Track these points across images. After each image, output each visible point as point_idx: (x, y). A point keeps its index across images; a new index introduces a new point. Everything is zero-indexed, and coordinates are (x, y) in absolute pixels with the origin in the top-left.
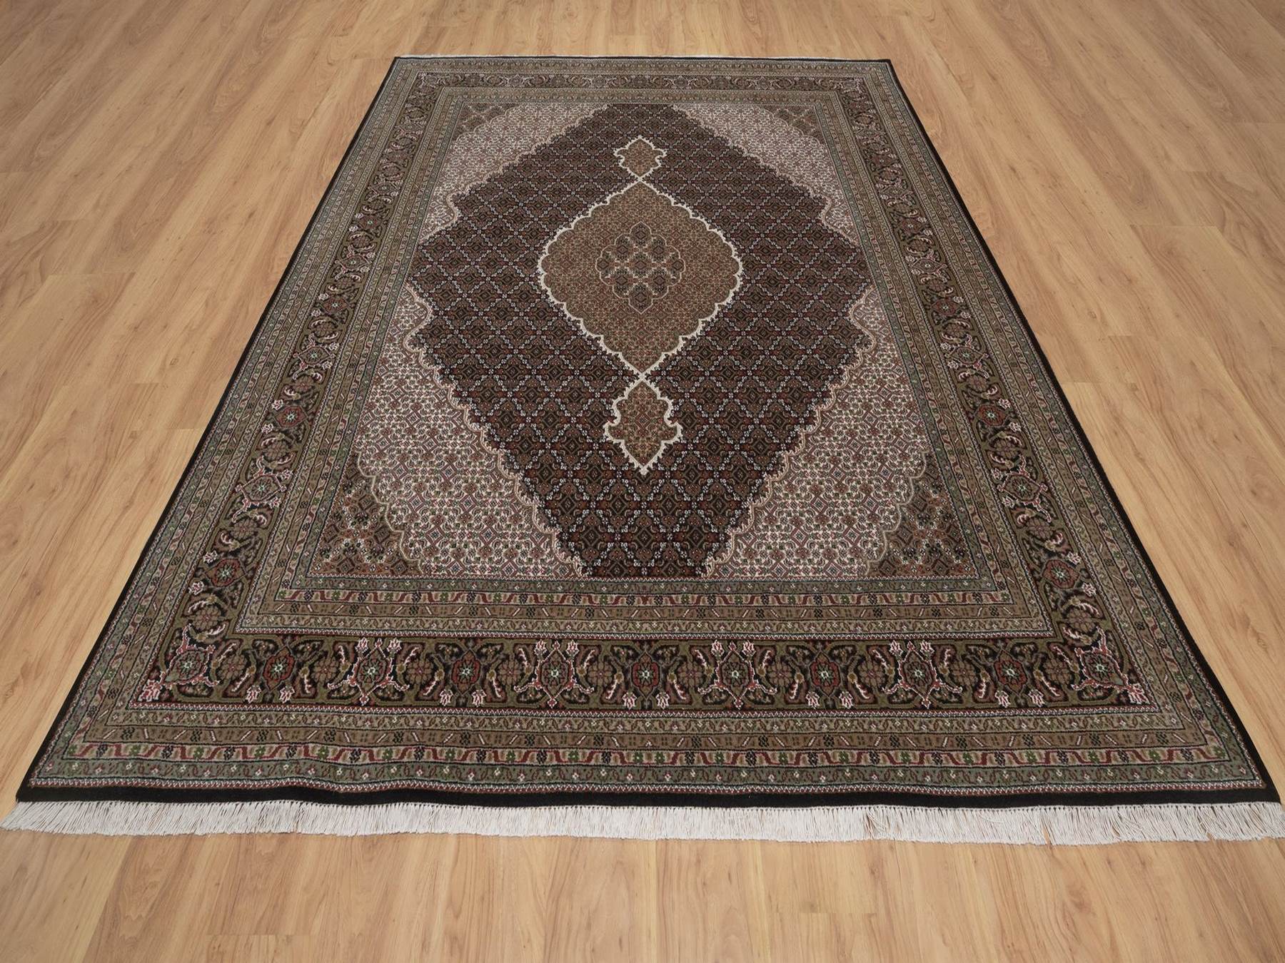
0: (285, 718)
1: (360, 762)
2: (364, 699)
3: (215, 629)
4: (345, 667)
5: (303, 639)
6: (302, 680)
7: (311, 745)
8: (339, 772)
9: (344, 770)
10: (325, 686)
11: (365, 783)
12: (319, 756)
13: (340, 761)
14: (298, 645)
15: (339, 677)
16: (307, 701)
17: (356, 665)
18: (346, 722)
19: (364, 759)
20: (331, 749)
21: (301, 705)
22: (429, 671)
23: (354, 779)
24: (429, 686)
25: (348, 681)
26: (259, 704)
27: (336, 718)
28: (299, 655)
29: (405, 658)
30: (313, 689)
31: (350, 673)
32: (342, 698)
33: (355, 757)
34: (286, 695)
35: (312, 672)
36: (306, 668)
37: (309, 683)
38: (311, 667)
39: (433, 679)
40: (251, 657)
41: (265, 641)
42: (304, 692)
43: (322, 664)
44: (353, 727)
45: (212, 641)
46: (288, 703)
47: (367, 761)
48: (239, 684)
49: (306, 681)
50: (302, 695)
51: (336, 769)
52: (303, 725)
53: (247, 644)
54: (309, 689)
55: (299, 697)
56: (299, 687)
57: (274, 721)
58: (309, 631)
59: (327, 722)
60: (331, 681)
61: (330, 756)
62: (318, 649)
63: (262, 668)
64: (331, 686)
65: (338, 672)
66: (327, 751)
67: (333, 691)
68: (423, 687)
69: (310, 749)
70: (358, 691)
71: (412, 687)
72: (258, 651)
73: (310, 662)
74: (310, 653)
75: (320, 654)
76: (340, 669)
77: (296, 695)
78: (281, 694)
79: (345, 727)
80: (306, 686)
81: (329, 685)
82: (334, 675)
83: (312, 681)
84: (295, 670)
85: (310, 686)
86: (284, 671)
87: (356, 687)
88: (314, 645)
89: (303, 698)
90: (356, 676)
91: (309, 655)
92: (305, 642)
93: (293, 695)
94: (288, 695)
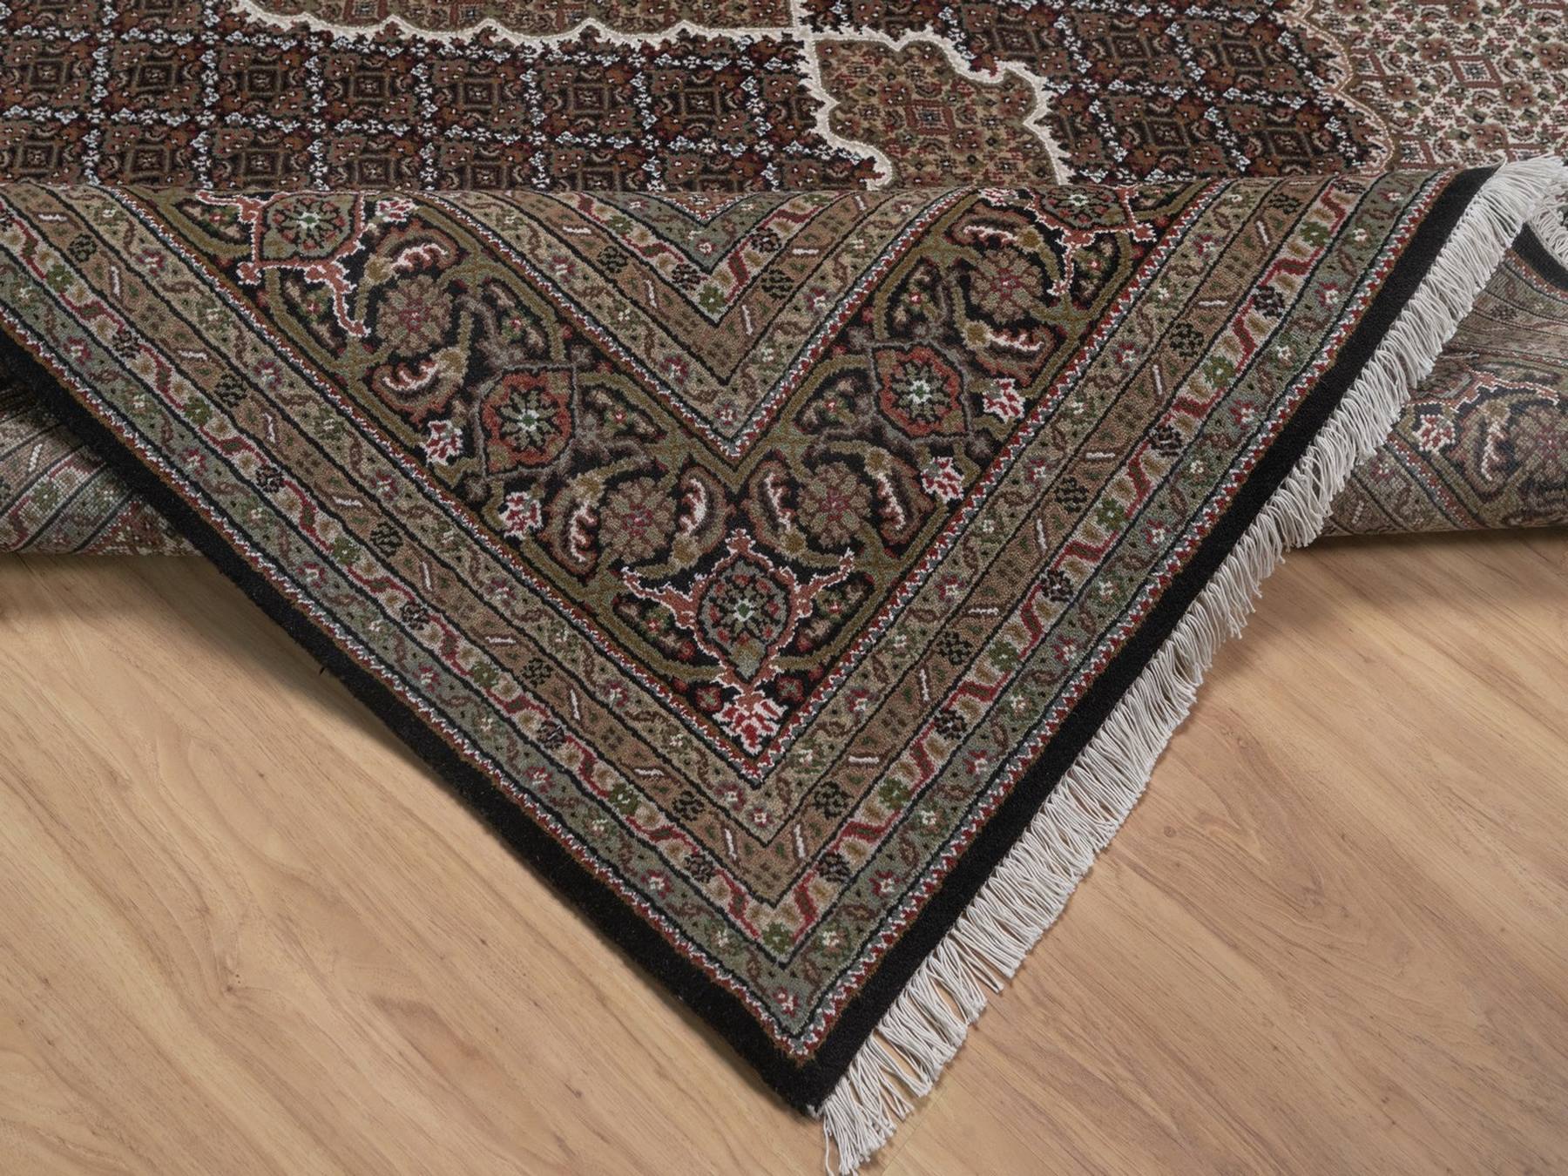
0: (1065, 427)
1: (1290, 297)
2: (1142, 233)
3: (687, 510)
4: (1030, 240)
5: (881, 301)
6: (995, 350)
7: (1184, 392)
8: (1283, 352)
9: (1286, 339)
10: (1050, 301)
11: (1347, 304)
12: (1221, 383)
13: (1259, 340)
14: (890, 319)
15: (1049, 259)
16: (1058, 359)
17: (1041, 218)
18: (1175, 292)
19: (1289, 288)
20: (1219, 351)
21: (1058, 376)
25: (1071, 248)
26: (984, 475)
27: (1151, 310)
28: (920, 330)
30: (1038, 333)
31: (1051, 237)
32: (1107, 276)
33: (1268, 301)
34: (1006, 403)
35: (988, 318)
36: (966, 327)
37: (1015, 336)
38: (974, 312)
40: (838, 447)
41: (818, 394)
42: (1030, 356)
43: (982, 285)
44: (1196, 280)
45: (718, 531)
46: (1029, 405)
47: (1299, 280)
48: (894, 505)
49: (1002, 341)
50: (1035, 364)
51: (1272, 358)
52: (1115, 391)
53: (792, 443)
54: (1031, 341)
55: (1034, 375)
56: (1006, 364)
57: (1053, 455)
58: (873, 278)
59: (1148, 334)
60: (1047, 283)
61: (1235, 359)
62: (937, 279)
63: (890, 433)
64: (1060, 287)
65: (1034, 259)
66: (1220, 362)
67: (1076, 289)
69: (1191, 397)
70: (1112, 236)
72: (837, 424)
73: (960, 310)
74: (934, 299)
75: (953, 278)
76: (1027, 250)
77: (1025, 377)
78: (995, 415)
79: (1185, 298)
80: (1017, 344)
81: (1050, 291)
82: (1036, 270)
83: (1014, 329)
84: (953, 355)
85: (1023, 337)
86: (937, 384)
87: (1099, 238)
88: (920, 283)
89: (1044, 366)
90: (1071, 227)
91: (937, 305)
92: (894, 301)
93: (1018, 386)
94: (1011, 398)
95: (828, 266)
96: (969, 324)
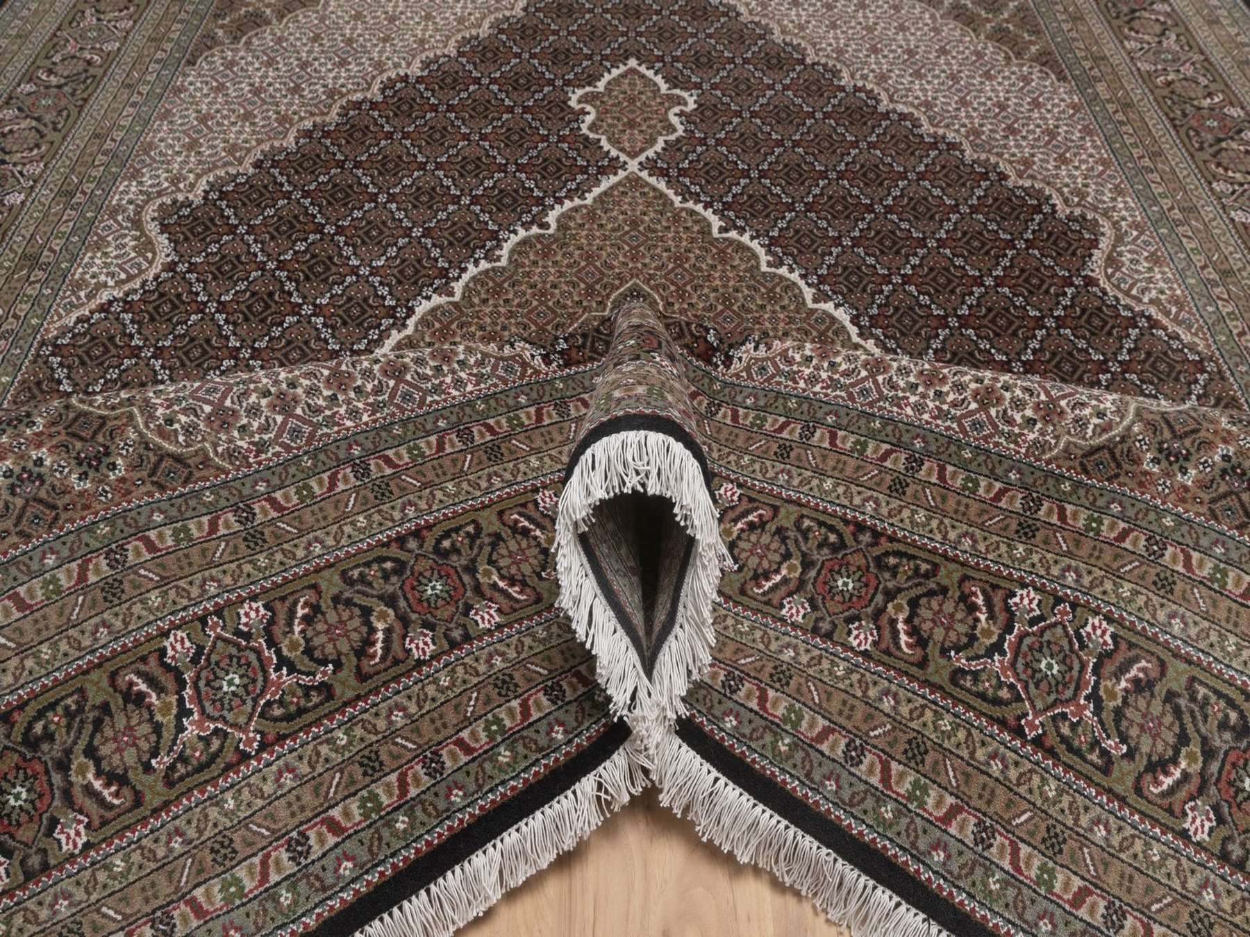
0: (102, 876)
1: (317, 851)
2: (249, 742)
4: (166, 709)
5: (31, 710)
6: (88, 788)
7: (199, 893)
8: (286, 898)
9: (293, 888)
10: (148, 768)
11: (353, 881)
12: (228, 900)
13: (274, 878)
14: (30, 727)
15: (167, 735)
16: (129, 819)
17: (188, 692)
18: (238, 806)
19: (319, 841)
20: (241, 872)
21: (120, 833)
22: (356, 622)
23: (324, 889)
24: (373, 644)
25: (191, 731)
26: (22, 886)
27: (213, 813)
28: (45, 747)
29: (290, 624)
30: (126, 791)
31: (184, 712)
32: (201, 768)
33: (298, 848)
34: (72, 836)
35: (98, 761)
36: (79, 760)
37: (107, 785)
38: (91, 752)
39: (373, 630)
42: (110, 807)
43: (108, 732)
44: (260, 803)
46: (88, 846)
47: (331, 840)
49: (97, 785)
50: (108, 815)
51: (275, 899)
52: (153, 865)
54: (117, 795)
55: (104, 823)
56: (90, 805)
57: (80, 895)
58: (37, 687)
59: (200, 832)
60: (155, 753)
61: (249, 884)
62: (80, 710)
64: (161, 761)
65: (157, 729)
66: (237, 882)
67: (172, 768)
68: (362, 652)
69: (201, 899)
70: (226, 734)
71: (338, 665)
73: (82, 744)
74: (69, 727)
75: (91, 716)
76: (158, 718)
77: (96, 822)
78: (59, 841)
79: (242, 815)
80: (106, 793)
81: (153, 762)
82: (153, 738)
83: (111, 778)
84: (57, 779)
85: (113, 789)
86: (34, 796)
87: (216, 731)
88: (67, 708)
89: (114, 819)
90: (203, 711)
91: (68, 733)
92: (41, 714)
93: (88, 827)
94: (78, 834)
95: (14, 662)
96: (82, 759)
